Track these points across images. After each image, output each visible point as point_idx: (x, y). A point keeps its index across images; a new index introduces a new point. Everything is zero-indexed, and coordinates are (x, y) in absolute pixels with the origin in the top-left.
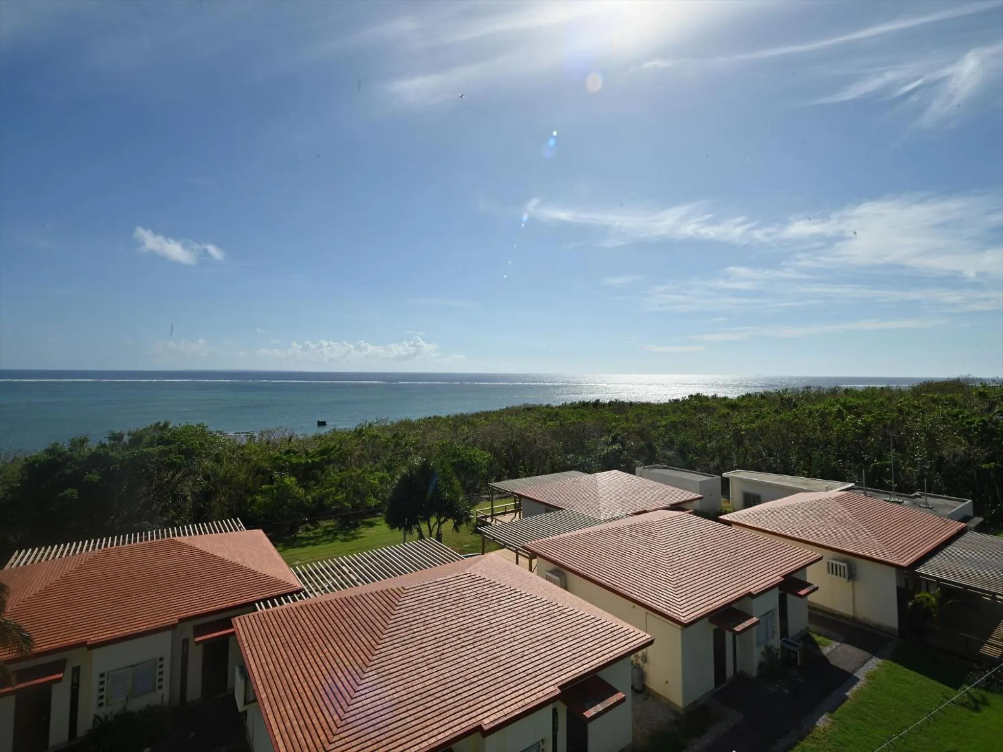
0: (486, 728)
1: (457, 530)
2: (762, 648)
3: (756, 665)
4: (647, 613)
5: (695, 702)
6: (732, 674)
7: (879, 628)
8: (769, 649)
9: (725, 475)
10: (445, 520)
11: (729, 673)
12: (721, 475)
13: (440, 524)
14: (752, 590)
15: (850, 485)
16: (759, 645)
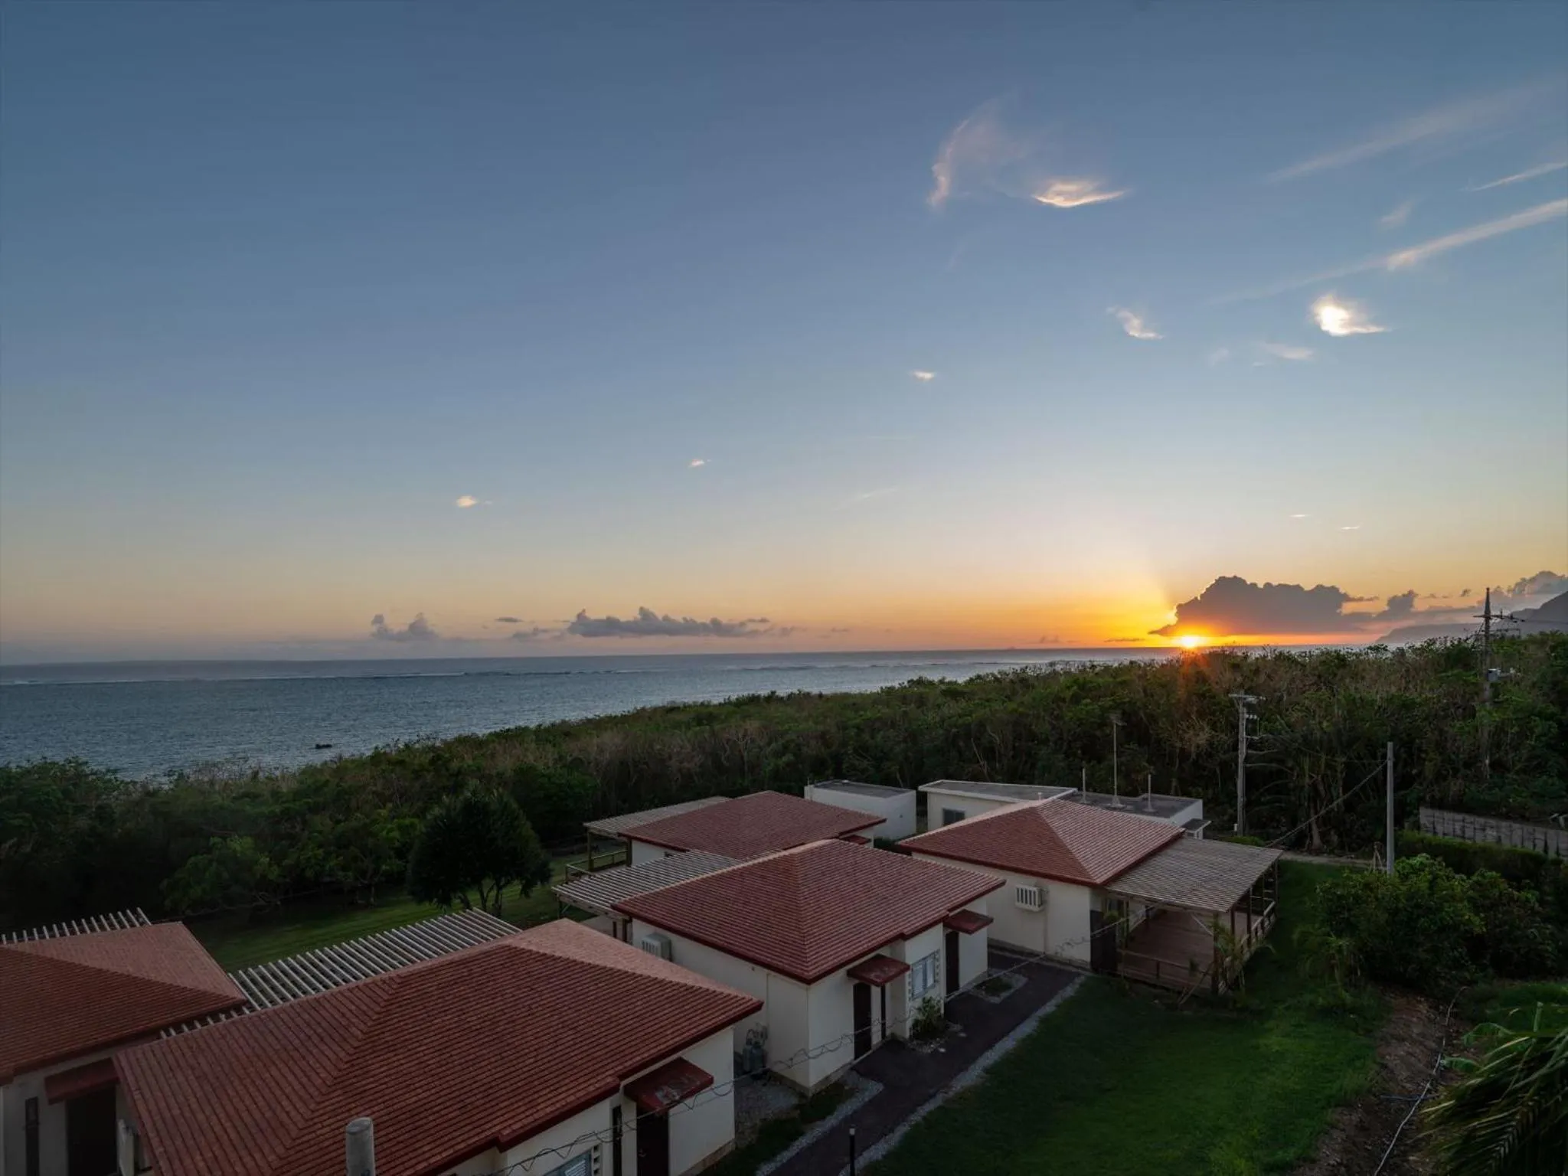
0: (503, 1140)
1: (527, 896)
2: (918, 1003)
3: (909, 1024)
4: (768, 975)
5: (827, 1078)
6: (880, 1039)
7: (1069, 963)
8: (927, 1002)
9: (922, 788)
10: (508, 883)
11: (876, 1039)
12: (916, 789)
13: (500, 888)
14: (905, 931)
15: (1071, 790)
16: (913, 997)
